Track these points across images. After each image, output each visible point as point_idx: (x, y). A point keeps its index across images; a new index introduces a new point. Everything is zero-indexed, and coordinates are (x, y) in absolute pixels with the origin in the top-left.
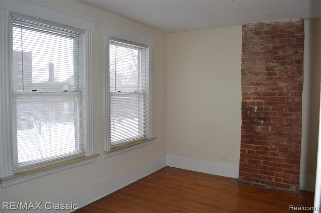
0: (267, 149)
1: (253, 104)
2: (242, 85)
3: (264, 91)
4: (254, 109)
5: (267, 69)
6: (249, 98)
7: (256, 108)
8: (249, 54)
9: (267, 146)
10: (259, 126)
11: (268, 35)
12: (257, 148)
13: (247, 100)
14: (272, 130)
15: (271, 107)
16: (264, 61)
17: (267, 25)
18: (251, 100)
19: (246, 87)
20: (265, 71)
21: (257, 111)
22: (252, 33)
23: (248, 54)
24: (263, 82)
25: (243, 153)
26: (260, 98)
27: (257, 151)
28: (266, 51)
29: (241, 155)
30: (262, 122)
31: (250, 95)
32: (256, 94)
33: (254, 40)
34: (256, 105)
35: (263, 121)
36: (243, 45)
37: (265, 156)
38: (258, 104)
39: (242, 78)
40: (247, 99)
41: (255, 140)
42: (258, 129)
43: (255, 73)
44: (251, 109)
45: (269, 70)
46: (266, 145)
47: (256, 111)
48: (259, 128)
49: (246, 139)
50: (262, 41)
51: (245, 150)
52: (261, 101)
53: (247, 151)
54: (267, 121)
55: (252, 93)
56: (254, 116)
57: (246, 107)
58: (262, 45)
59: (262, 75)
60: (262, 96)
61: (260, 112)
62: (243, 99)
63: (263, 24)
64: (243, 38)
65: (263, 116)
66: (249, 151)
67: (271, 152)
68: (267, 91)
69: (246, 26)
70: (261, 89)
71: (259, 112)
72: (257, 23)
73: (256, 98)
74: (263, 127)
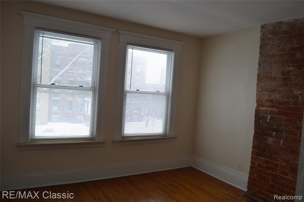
0: (277, 165)
1: (266, 112)
2: (257, 90)
3: (278, 99)
4: (266, 118)
5: (283, 73)
6: (263, 106)
7: (269, 117)
8: (266, 57)
9: (276, 162)
10: (270, 138)
11: (285, 35)
12: (267, 163)
13: (260, 108)
14: (283, 145)
15: (284, 118)
16: (280, 65)
17: (286, 23)
18: (264, 108)
19: (261, 93)
20: (281, 76)
21: (269, 121)
22: (270, 33)
23: (265, 57)
24: (278, 89)
25: (253, 166)
26: (274, 107)
27: (266, 166)
28: (282, 53)
29: (251, 168)
30: (274, 133)
31: (264, 102)
32: (270, 101)
33: (271, 41)
34: (269, 114)
35: (275, 133)
36: (261, 47)
37: (274, 173)
38: (271, 113)
39: (257, 84)
40: (260, 107)
41: (265, 153)
42: (270, 142)
43: (270, 78)
45: (285, 75)
46: (276, 161)
47: (268, 120)
48: (270, 141)
49: (257, 151)
50: (279, 42)
51: (255, 163)
52: (275, 110)
53: (256, 164)
54: (279, 133)
55: (266, 101)
56: (266, 126)
57: (260, 115)
58: (279, 46)
59: (278, 81)
60: (276, 104)
61: (273, 122)
62: (258, 106)
63: (281, 22)
64: (261, 39)
65: (276, 127)
66: (258, 164)
67: (281, 169)
68: (281, 99)
69: (264, 27)
70: (276, 96)
71: (271, 122)
72: (276, 22)
73: (270, 106)
74: (274, 139)
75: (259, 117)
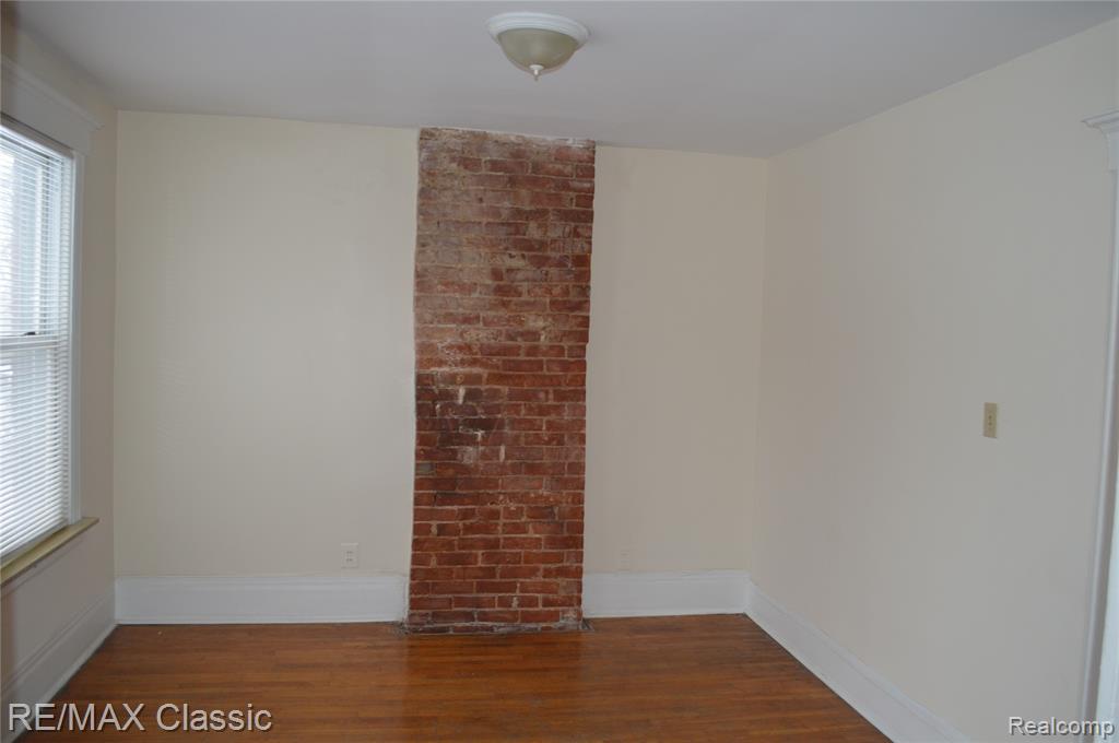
0: (495, 514)
1: (452, 379)
2: (419, 318)
3: (485, 341)
4: (454, 396)
5: (496, 274)
6: (441, 363)
7: (462, 392)
8: (441, 225)
9: (494, 506)
10: (470, 449)
11: (499, 174)
12: (465, 515)
13: (432, 369)
14: (507, 458)
15: (505, 389)
16: (487, 250)
17: (496, 142)
18: (445, 369)
19: (431, 326)
20: (489, 282)
21: (464, 402)
22: (453, 160)
23: (438, 223)
24: (481, 315)
25: (423, 537)
26: (474, 362)
27: (464, 524)
28: (491, 220)
29: (416, 544)
30: (480, 433)
31: (442, 351)
32: (460, 348)
33: (456, 182)
34: (463, 383)
35: (483, 432)
36: (424, 194)
37: (491, 536)
38: (468, 379)
39: (417, 299)
40: (432, 366)
41: (458, 491)
42: (470, 458)
43: (459, 286)
44: (448, 396)
45: (502, 279)
46: (492, 503)
47: (460, 401)
48: (469, 455)
49: (431, 491)
50: (482, 188)
51: (430, 526)
52: (476, 370)
53: (434, 530)
54: (494, 431)
55: (450, 347)
56: (456, 417)
57: (432, 390)
58: (481, 200)
59: (480, 293)
60: (479, 356)
61: (475, 404)
62: (420, 363)
63: (485, 136)
64: (422, 169)
65: (484, 417)
66: (441, 529)
67: (508, 521)
68: (493, 341)
69: (432, 135)
70: (478, 335)
71: (470, 403)
72: (468, 132)
73: (463, 362)
74: (481, 448)
75: (428, 395)
